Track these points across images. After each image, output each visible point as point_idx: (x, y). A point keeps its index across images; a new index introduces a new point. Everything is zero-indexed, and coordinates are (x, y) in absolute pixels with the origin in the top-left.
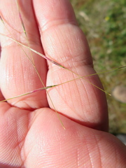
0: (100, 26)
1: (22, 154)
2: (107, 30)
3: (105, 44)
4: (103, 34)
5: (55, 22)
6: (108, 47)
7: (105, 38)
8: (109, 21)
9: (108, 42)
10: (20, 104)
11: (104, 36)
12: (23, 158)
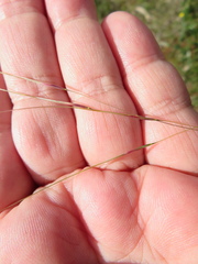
0: (170, 28)
1: (140, 221)
2: (181, 34)
3: (180, 56)
4: (176, 40)
5: (144, 61)
6: (184, 61)
7: (178, 47)
8: (186, 19)
9: (185, 53)
10: (116, 166)
11: (177, 44)
12: (142, 227)
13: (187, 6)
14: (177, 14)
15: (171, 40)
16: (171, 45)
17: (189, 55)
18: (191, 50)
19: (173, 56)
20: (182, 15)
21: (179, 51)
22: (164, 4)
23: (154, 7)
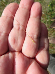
0: (45, 9)
3: (47, 17)
13: (51, 4)
14: (48, 5)
15: (45, 12)
16: (45, 14)
17: (49, 17)
18: (50, 16)
19: (45, 17)
20: (49, 6)
21: (47, 15)
22: (45, 2)
23: (42, 3)
